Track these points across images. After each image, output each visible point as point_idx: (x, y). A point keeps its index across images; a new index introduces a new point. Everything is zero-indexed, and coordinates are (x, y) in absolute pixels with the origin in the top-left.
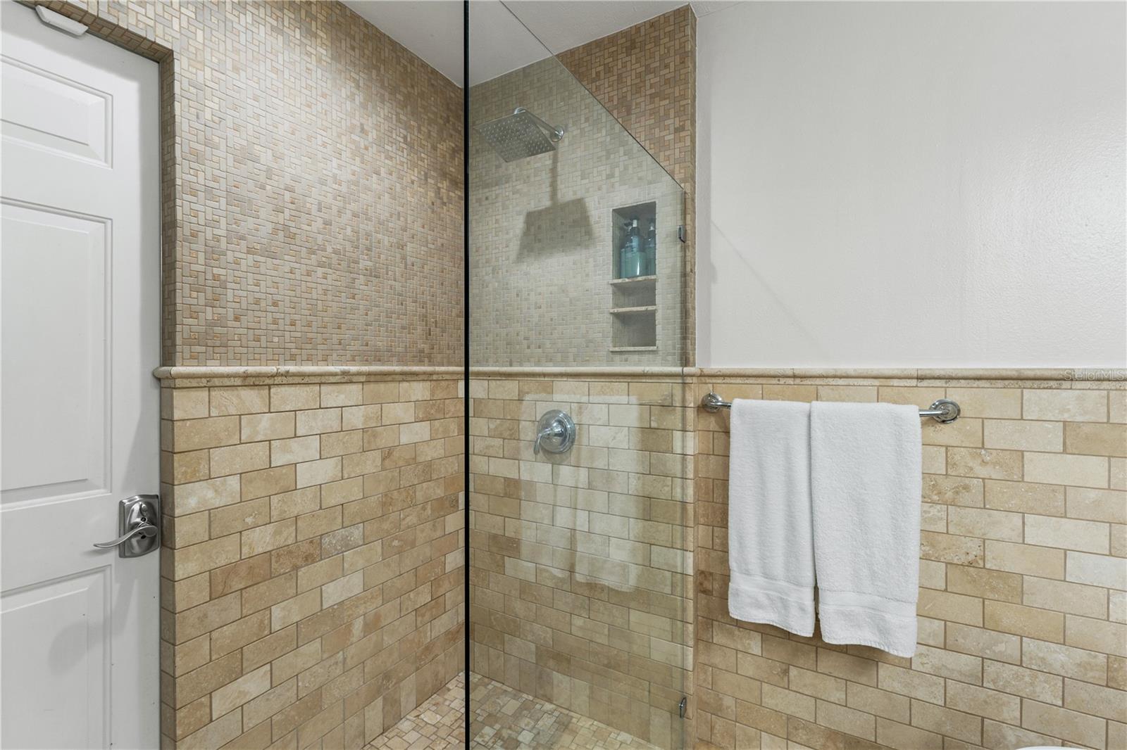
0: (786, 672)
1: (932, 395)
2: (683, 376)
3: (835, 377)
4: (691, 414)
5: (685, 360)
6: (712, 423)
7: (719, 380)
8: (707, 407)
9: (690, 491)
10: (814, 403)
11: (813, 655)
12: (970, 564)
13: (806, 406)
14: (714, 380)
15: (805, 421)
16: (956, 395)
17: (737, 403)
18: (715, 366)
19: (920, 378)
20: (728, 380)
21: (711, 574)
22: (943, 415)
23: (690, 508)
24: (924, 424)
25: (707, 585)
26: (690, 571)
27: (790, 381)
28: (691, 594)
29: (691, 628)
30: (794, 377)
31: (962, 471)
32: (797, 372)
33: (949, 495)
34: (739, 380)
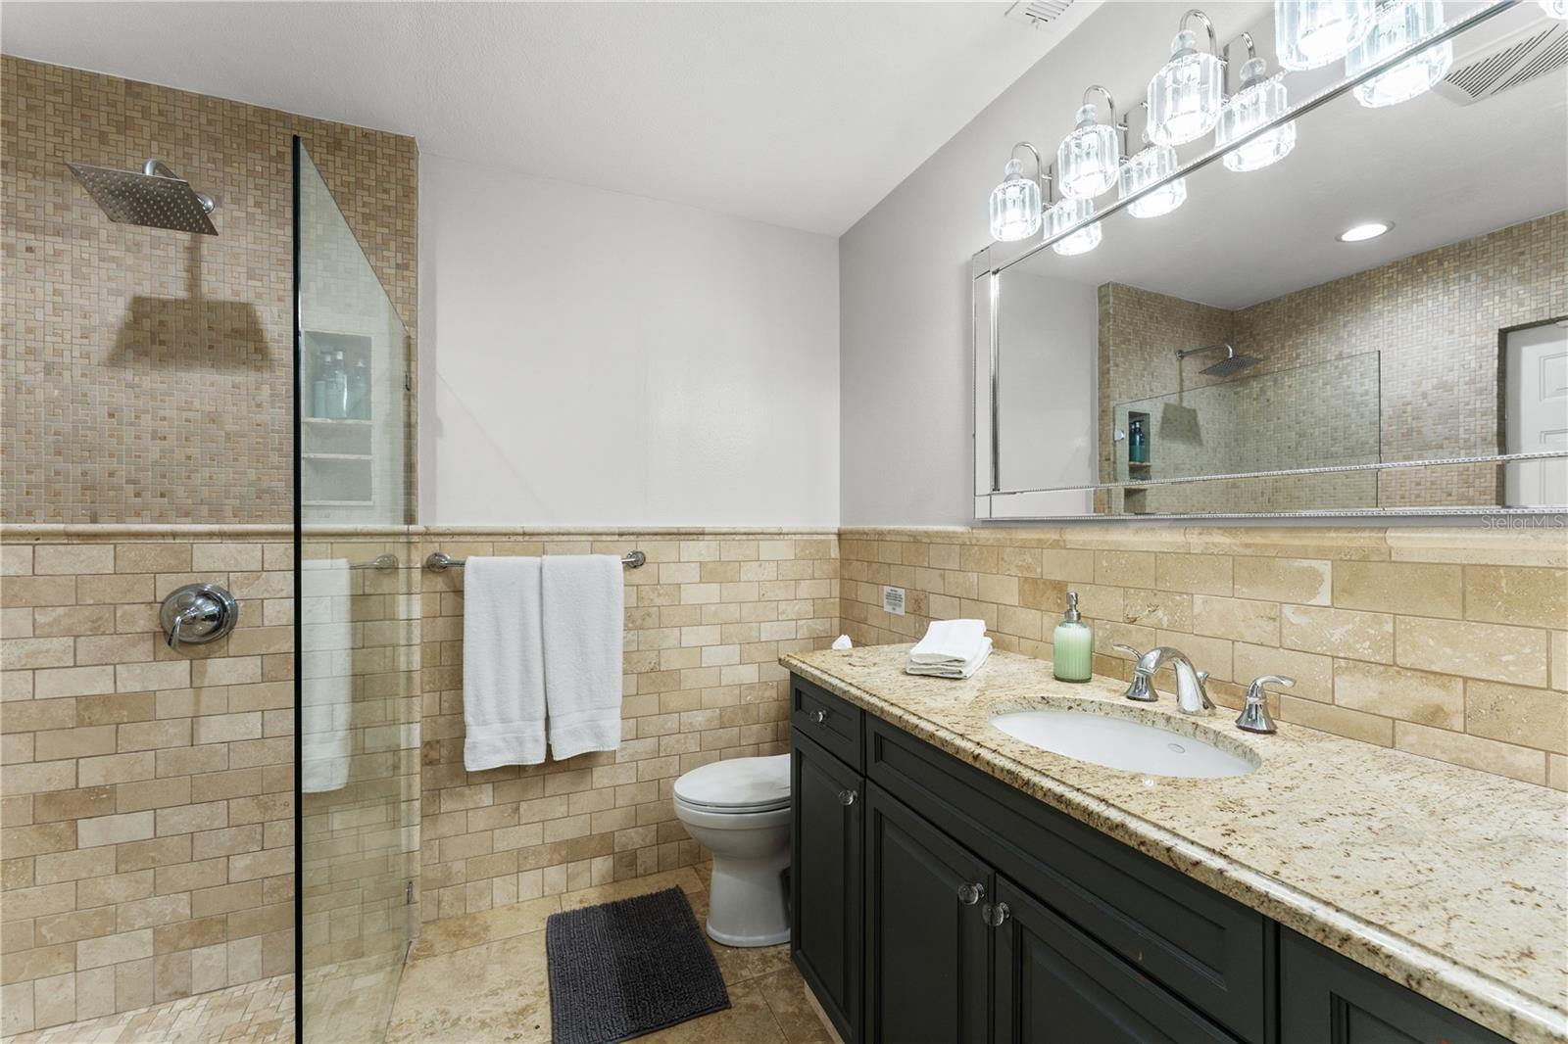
0: (517, 810)
1: (628, 547)
2: (408, 534)
3: (558, 534)
4: (417, 575)
5: (410, 518)
6: (439, 583)
7: (448, 539)
8: (434, 567)
9: (417, 658)
10: (544, 557)
11: (541, 784)
12: (652, 670)
13: (537, 560)
14: (441, 539)
15: (536, 573)
16: (644, 546)
17: (471, 561)
18: (441, 524)
19: (621, 534)
20: (456, 538)
21: (438, 742)
22: (635, 563)
23: (417, 677)
24: (625, 569)
25: (434, 755)
26: (417, 743)
27: (520, 538)
28: (417, 768)
29: (417, 804)
30: (524, 534)
31: (646, 603)
32: (527, 530)
33: (639, 622)
34: (469, 538)
